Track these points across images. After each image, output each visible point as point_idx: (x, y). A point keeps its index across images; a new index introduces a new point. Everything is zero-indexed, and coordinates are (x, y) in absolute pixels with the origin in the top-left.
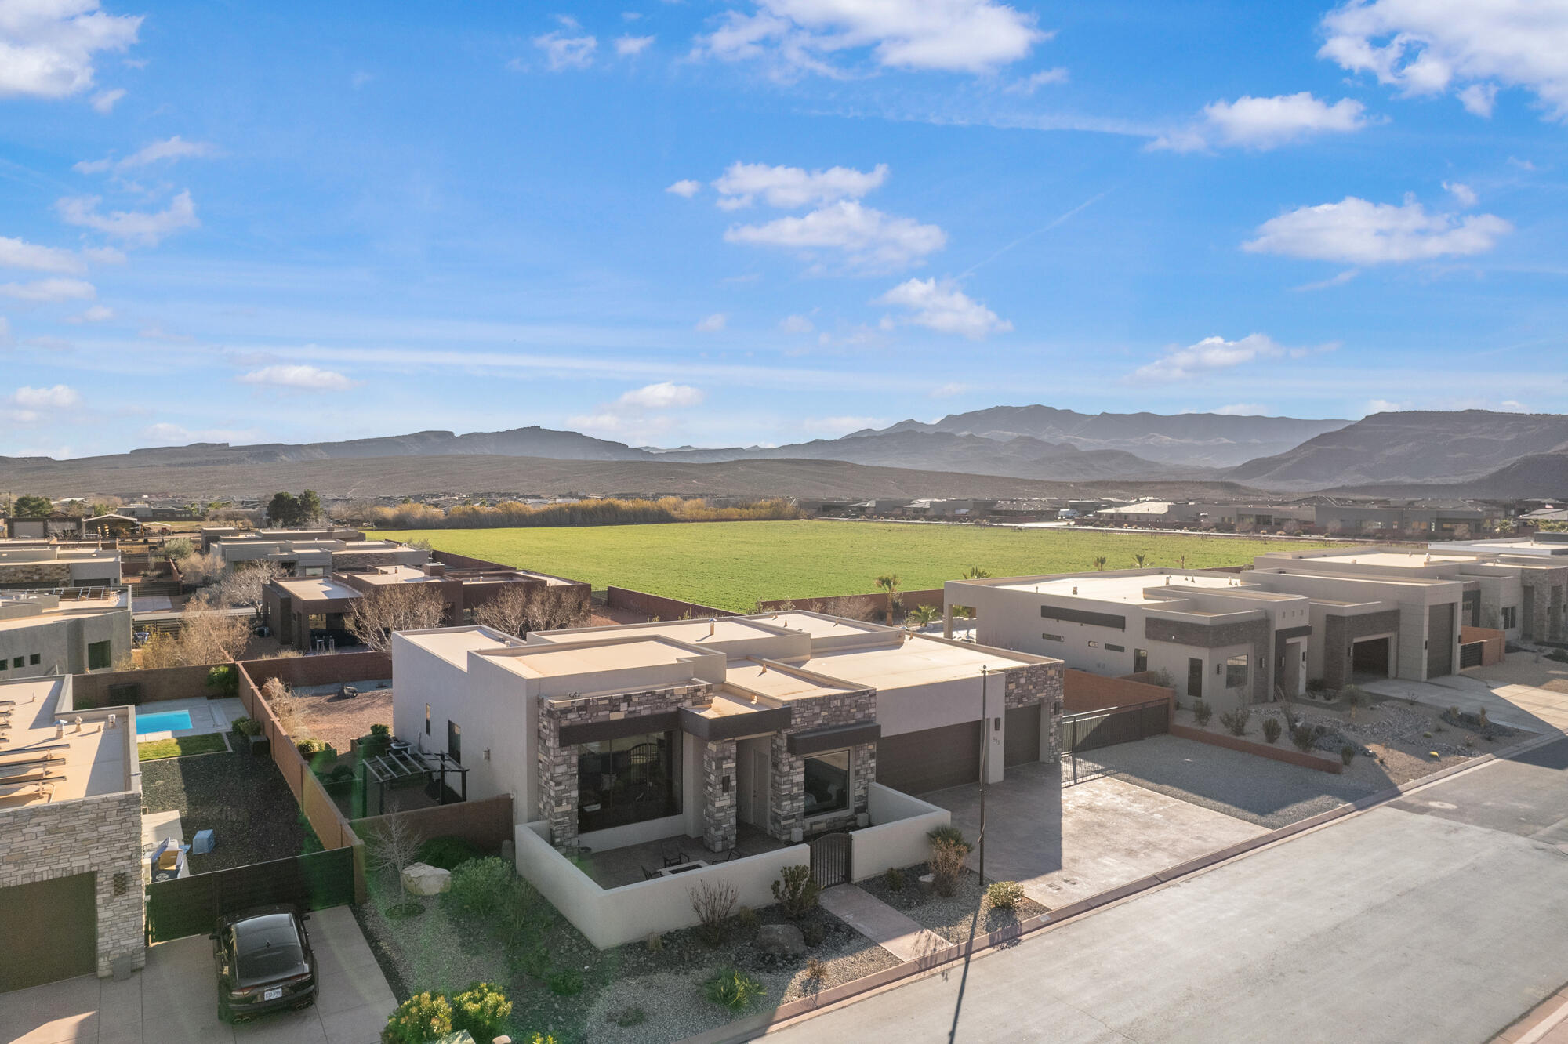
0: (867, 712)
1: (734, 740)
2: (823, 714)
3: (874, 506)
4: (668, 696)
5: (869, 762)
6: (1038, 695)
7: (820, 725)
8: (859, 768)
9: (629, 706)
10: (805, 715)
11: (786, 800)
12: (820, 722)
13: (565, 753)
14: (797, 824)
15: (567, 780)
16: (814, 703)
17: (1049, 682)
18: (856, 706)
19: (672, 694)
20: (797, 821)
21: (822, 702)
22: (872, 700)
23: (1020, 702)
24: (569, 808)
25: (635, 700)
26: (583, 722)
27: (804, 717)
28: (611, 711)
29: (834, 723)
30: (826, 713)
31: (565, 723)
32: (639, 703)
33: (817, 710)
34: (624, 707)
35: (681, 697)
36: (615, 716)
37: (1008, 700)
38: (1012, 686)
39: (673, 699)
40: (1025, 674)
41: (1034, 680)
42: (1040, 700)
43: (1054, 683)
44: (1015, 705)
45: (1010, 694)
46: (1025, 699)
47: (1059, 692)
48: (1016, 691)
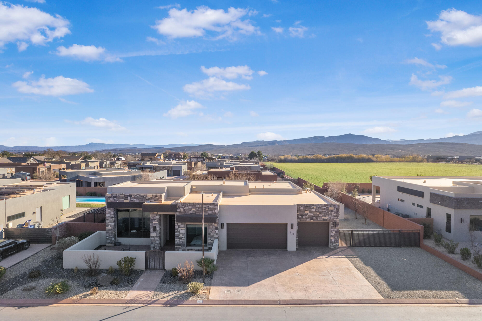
0: (213, 211)
1: (158, 214)
2: (192, 209)
3: (458, 158)
4: (145, 197)
5: (215, 231)
6: (323, 217)
7: (191, 213)
8: (210, 232)
9: (131, 198)
10: (184, 208)
11: (177, 238)
12: (192, 212)
13: (109, 210)
14: (182, 248)
15: (110, 219)
16: (188, 205)
17: (329, 213)
18: (208, 208)
19: (147, 196)
20: (181, 247)
21: (192, 205)
22: (216, 207)
23: (312, 218)
24: (111, 228)
25: (133, 196)
26: (115, 201)
27: (184, 209)
28: (125, 199)
29: (198, 213)
30: (194, 209)
31: (109, 201)
32: (135, 198)
33: (190, 207)
34: (129, 198)
35: (150, 198)
36: (126, 201)
37: (304, 217)
38: (307, 212)
39: (147, 198)
40: (315, 207)
41: (320, 210)
42: (324, 219)
43: (333, 213)
44: (308, 220)
45: (306, 215)
46: (315, 218)
47: (336, 217)
48: (309, 214)
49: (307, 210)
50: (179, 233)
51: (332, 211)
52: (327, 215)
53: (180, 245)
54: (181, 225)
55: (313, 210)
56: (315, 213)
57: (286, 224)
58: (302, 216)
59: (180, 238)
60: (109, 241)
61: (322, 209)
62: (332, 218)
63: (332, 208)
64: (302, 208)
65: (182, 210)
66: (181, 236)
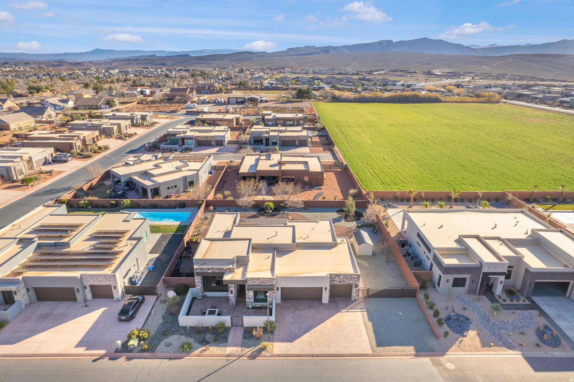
0: (272, 283)
2: (257, 282)
7: (256, 284)
17: (353, 279)
18: (268, 281)
22: (274, 280)
23: (340, 282)
29: (261, 284)
30: (259, 282)
32: (215, 269)
33: (256, 280)
34: (211, 270)
36: (209, 271)
37: (335, 282)
38: (336, 279)
39: (224, 270)
40: (343, 276)
41: (346, 278)
42: (349, 283)
43: (355, 279)
44: (338, 283)
45: (336, 280)
46: (342, 282)
47: (357, 282)
48: (338, 280)
49: (337, 277)
50: (249, 295)
51: (355, 278)
53: (250, 302)
54: (250, 291)
55: (342, 277)
56: (343, 279)
57: (322, 288)
58: (333, 281)
59: (250, 299)
60: (198, 296)
61: (348, 277)
62: (354, 282)
63: (355, 276)
64: (333, 276)
65: (250, 282)
66: (250, 297)
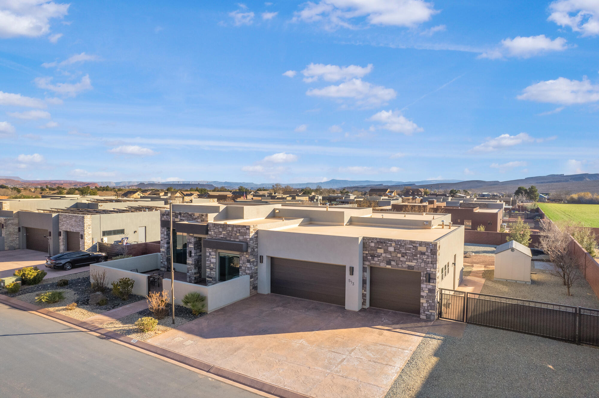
0: (245, 237)
1: (193, 236)
2: (223, 232)
4: (192, 216)
5: (247, 264)
6: (407, 263)
7: (222, 237)
8: (241, 265)
9: (181, 217)
10: (215, 231)
11: (208, 269)
13: (163, 230)
15: (164, 240)
16: (219, 226)
17: (418, 256)
18: (239, 233)
19: (194, 215)
20: (213, 280)
21: (223, 226)
23: (389, 263)
24: (164, 250)
25: (182, 215)
26: (167, 220)
28: (175, 218)
29: (229, 239)
30: (225, 233)
31: (163, 219)
33: (221, 230)
34: (179, 217)
35: (197, 217)
37: (376, 259)
38: (380, 251)
39: (194, 217)
40: (393, 244)
41: (403, 251)
42: (409, 267)
43: (424, 257)
44: (383, 265)
45: (379, 256)
46: (393, 263)
47: (431, 265)
48: (384, 255)
49: (380, 248)
50: (210, 262)
51: (423, 254)
52: (414, 259)
53: (211, 278)
54: (212, 252)
55: (391, 249)
56: (394, 255)
57: (344, 267)
58: (373, 256)
59: (211, 269)
61: (406, 249)
62: (423, 265)
63: (423, 249)
64: (373, 245)
65: (213, 233)
66: (212, 265)
